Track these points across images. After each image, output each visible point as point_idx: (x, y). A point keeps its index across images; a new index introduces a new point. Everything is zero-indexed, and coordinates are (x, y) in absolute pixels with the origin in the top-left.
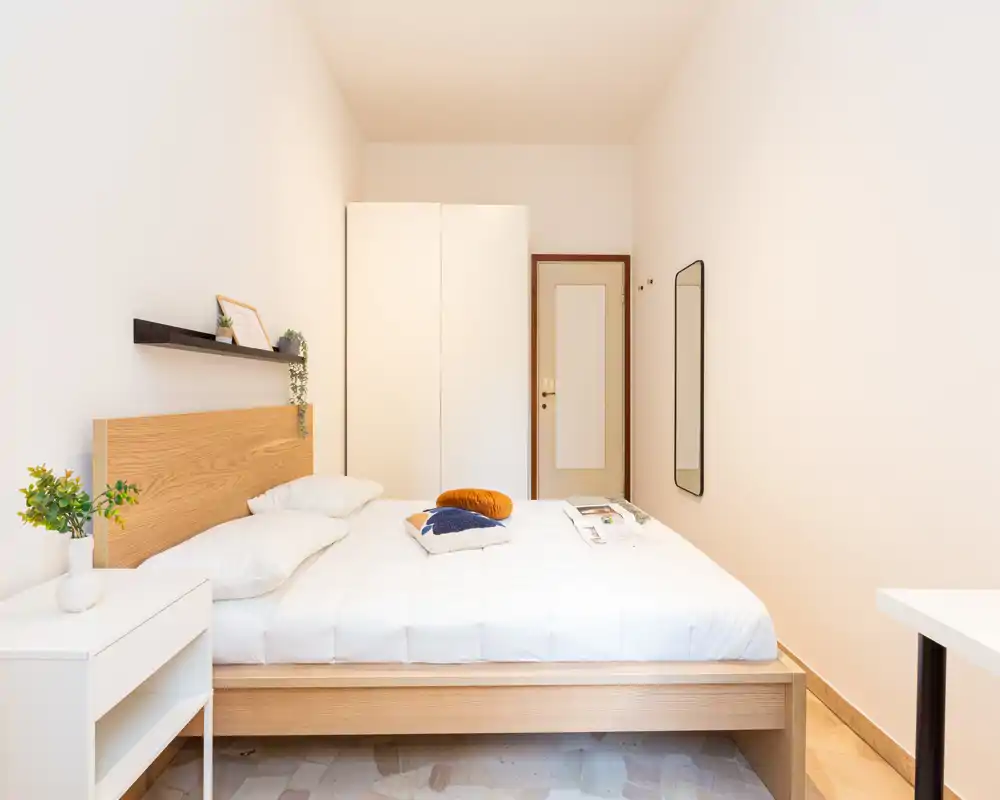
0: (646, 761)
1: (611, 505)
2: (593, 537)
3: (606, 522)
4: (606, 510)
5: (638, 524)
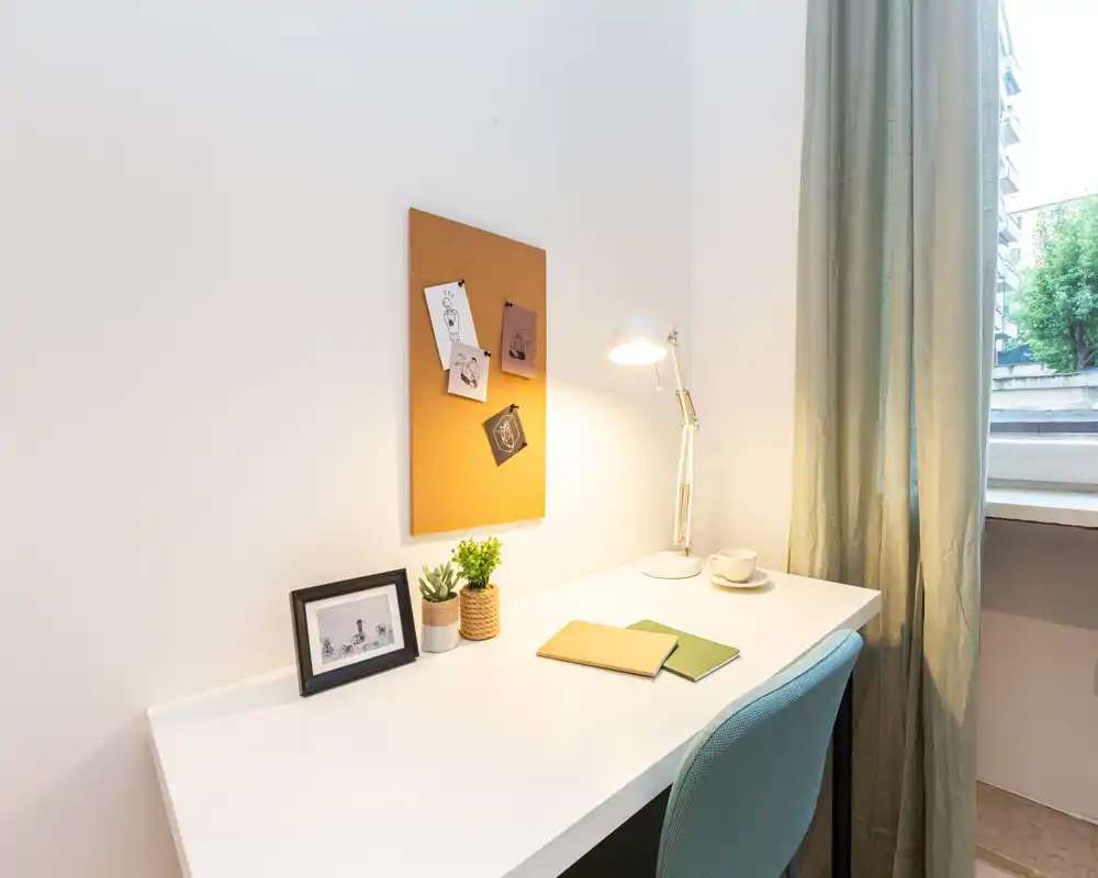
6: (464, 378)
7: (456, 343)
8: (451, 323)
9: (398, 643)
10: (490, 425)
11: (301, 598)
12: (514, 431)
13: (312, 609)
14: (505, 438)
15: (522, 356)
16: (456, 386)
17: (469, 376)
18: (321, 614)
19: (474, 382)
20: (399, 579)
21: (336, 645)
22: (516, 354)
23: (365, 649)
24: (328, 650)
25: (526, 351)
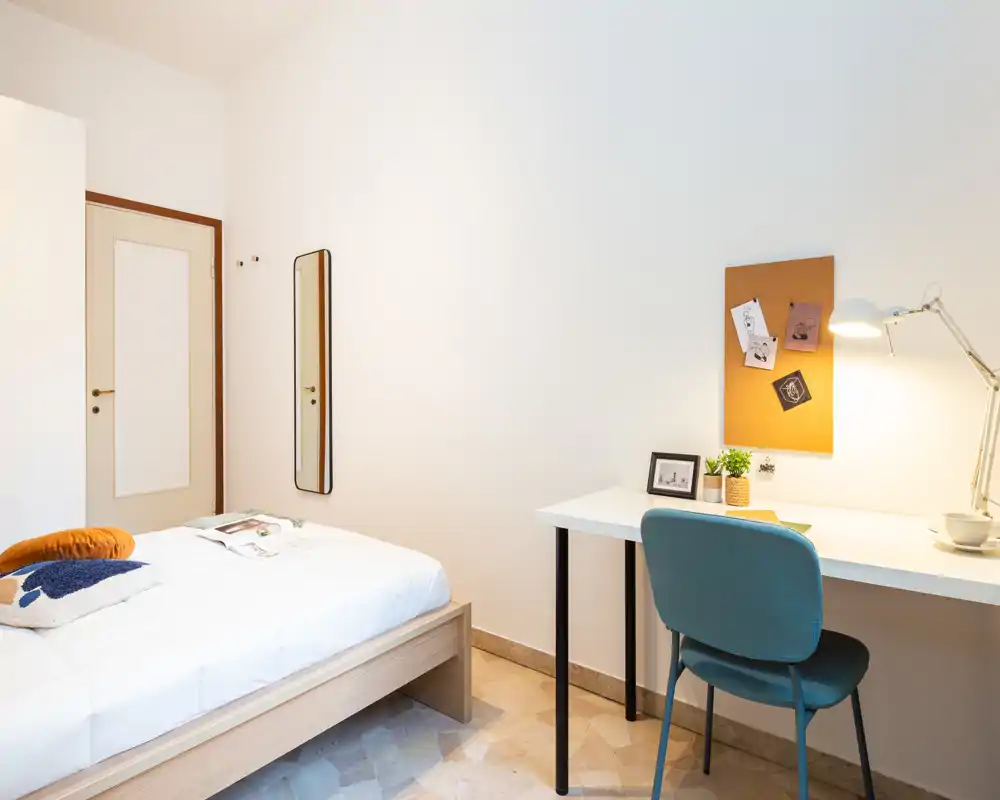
0: (348, 750)
1: (255, 518)
2: (257, 552)
3: (263, 534)
4: (253, 523)
5: (297, 528)
6: (757, 357)
7: (751, 336)
8: (749, 325)
9: (689, 489)
10: (779, 385)
11: (656, 456)
12: (798, 387)
13: (659, 462)
14: (791, 392)
15: (804, 337)
16: (751, 361)
17: (761, 355)
18: (662, 465)
19: (765, 358)
20: (695, 459)
21: (664, 479)
22: (799, 337)
23: (675, 485)
24: (661, 480)
25: (808, 333)
